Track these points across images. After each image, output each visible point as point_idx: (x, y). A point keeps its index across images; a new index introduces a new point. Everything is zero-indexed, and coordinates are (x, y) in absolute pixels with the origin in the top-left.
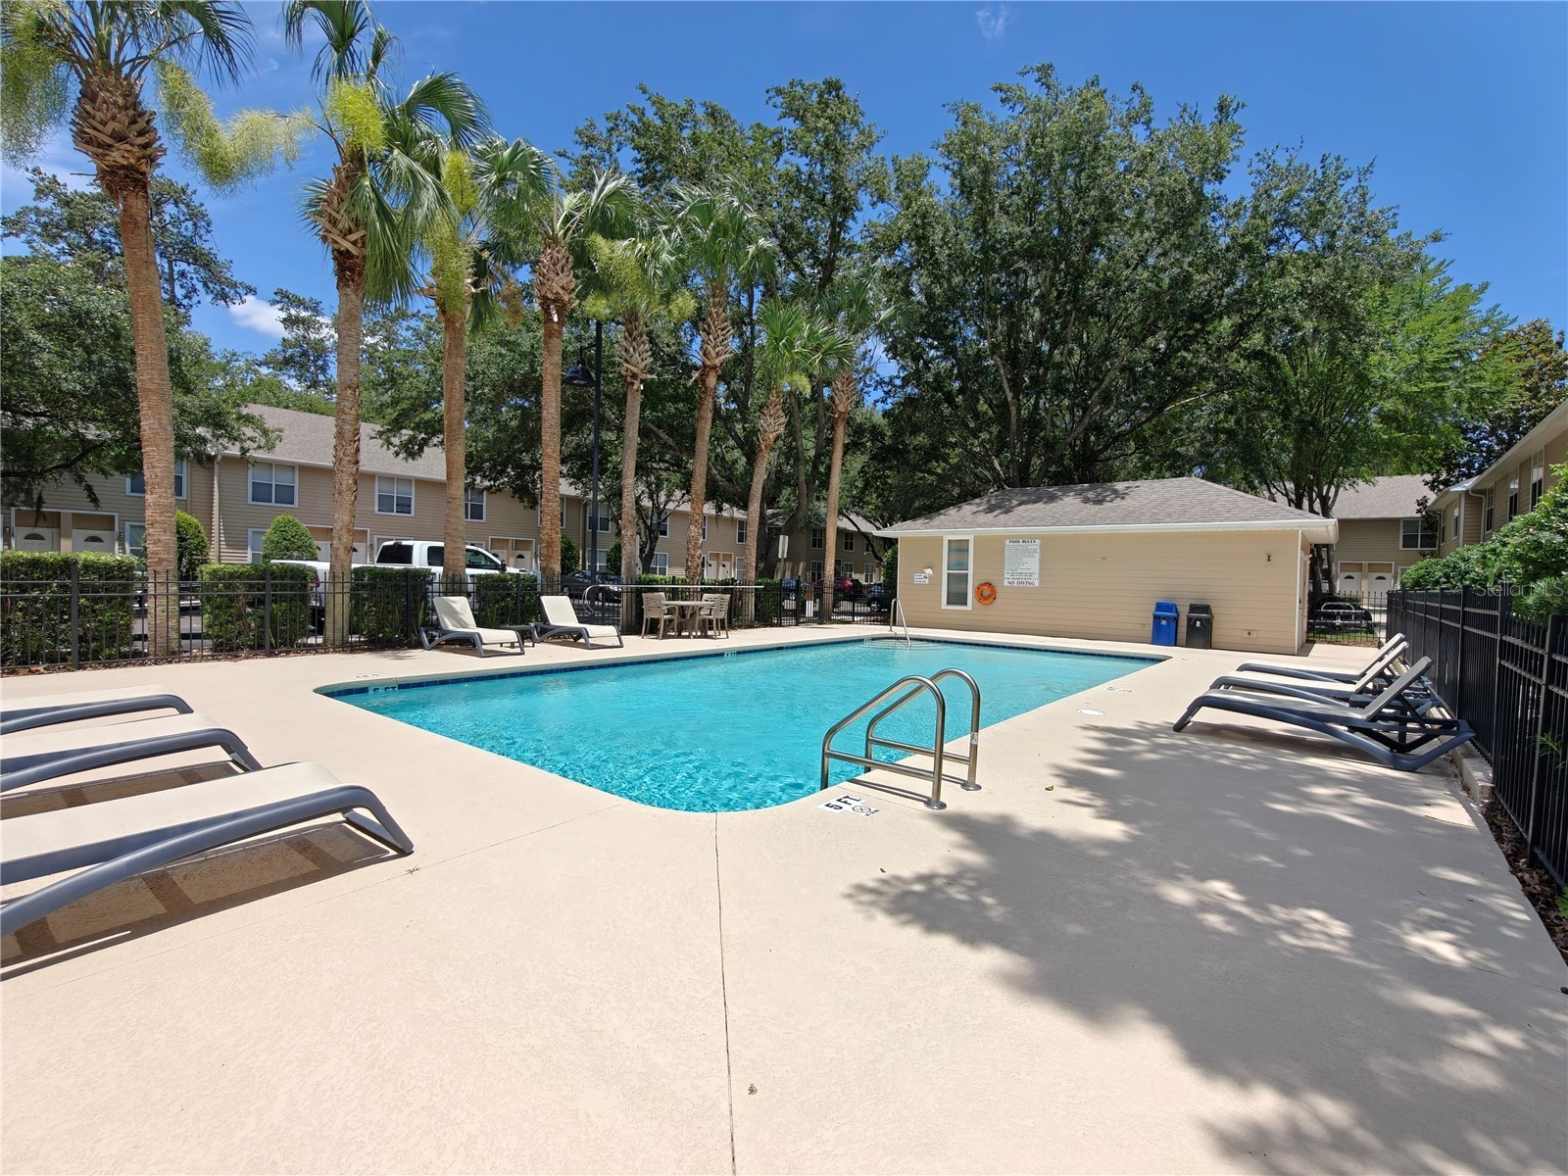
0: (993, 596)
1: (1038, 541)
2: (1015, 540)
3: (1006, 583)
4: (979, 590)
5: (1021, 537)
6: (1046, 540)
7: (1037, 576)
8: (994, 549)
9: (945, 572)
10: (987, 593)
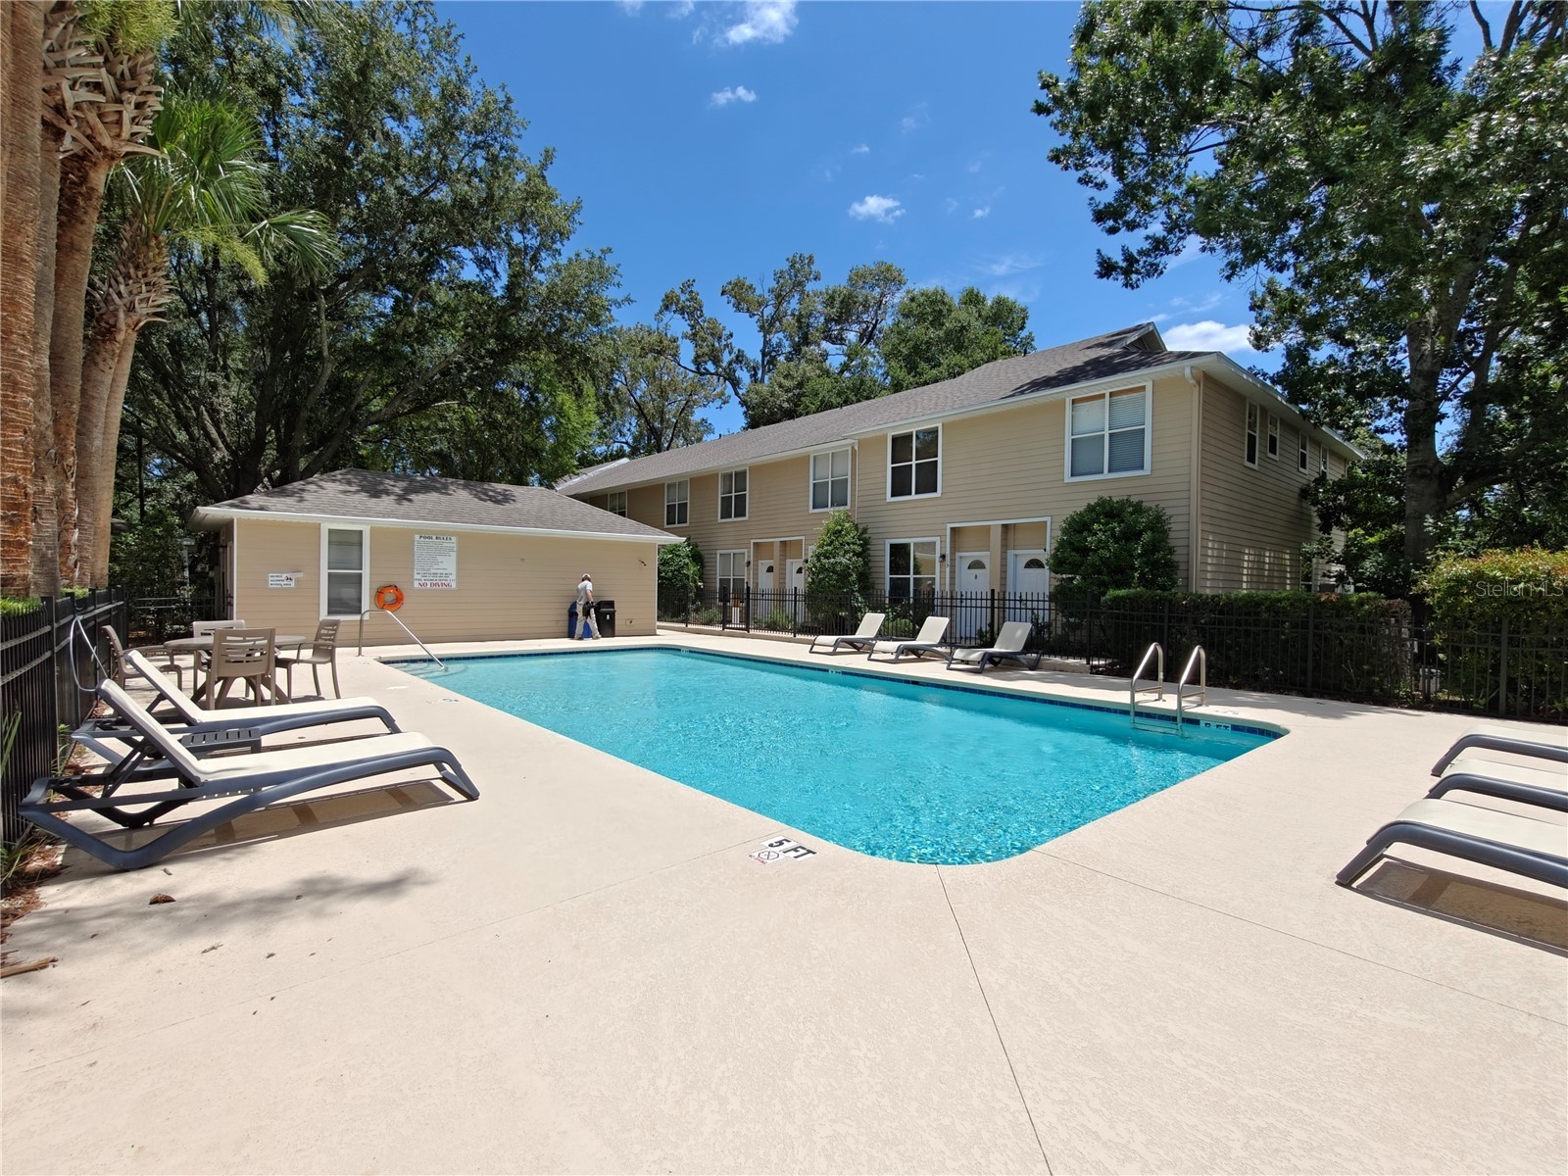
0: (399, 600)
1: (454, 539)
2: (426, 535)
3: (416, 585)
4: (379, 593)
5: (435, 533)
6: (462, 537)
7: (453, 577)
8: (398, 545)
9: (324, 572)
10: (390, 597)
